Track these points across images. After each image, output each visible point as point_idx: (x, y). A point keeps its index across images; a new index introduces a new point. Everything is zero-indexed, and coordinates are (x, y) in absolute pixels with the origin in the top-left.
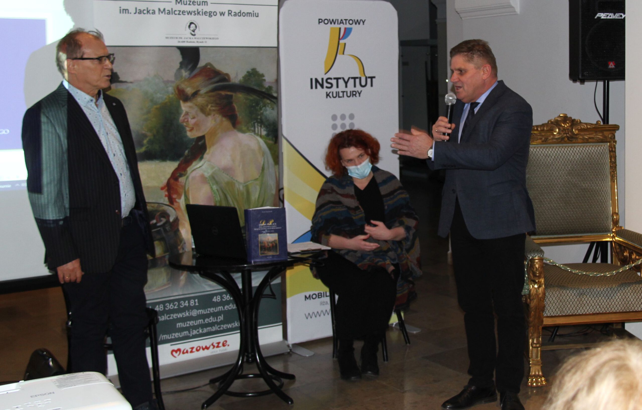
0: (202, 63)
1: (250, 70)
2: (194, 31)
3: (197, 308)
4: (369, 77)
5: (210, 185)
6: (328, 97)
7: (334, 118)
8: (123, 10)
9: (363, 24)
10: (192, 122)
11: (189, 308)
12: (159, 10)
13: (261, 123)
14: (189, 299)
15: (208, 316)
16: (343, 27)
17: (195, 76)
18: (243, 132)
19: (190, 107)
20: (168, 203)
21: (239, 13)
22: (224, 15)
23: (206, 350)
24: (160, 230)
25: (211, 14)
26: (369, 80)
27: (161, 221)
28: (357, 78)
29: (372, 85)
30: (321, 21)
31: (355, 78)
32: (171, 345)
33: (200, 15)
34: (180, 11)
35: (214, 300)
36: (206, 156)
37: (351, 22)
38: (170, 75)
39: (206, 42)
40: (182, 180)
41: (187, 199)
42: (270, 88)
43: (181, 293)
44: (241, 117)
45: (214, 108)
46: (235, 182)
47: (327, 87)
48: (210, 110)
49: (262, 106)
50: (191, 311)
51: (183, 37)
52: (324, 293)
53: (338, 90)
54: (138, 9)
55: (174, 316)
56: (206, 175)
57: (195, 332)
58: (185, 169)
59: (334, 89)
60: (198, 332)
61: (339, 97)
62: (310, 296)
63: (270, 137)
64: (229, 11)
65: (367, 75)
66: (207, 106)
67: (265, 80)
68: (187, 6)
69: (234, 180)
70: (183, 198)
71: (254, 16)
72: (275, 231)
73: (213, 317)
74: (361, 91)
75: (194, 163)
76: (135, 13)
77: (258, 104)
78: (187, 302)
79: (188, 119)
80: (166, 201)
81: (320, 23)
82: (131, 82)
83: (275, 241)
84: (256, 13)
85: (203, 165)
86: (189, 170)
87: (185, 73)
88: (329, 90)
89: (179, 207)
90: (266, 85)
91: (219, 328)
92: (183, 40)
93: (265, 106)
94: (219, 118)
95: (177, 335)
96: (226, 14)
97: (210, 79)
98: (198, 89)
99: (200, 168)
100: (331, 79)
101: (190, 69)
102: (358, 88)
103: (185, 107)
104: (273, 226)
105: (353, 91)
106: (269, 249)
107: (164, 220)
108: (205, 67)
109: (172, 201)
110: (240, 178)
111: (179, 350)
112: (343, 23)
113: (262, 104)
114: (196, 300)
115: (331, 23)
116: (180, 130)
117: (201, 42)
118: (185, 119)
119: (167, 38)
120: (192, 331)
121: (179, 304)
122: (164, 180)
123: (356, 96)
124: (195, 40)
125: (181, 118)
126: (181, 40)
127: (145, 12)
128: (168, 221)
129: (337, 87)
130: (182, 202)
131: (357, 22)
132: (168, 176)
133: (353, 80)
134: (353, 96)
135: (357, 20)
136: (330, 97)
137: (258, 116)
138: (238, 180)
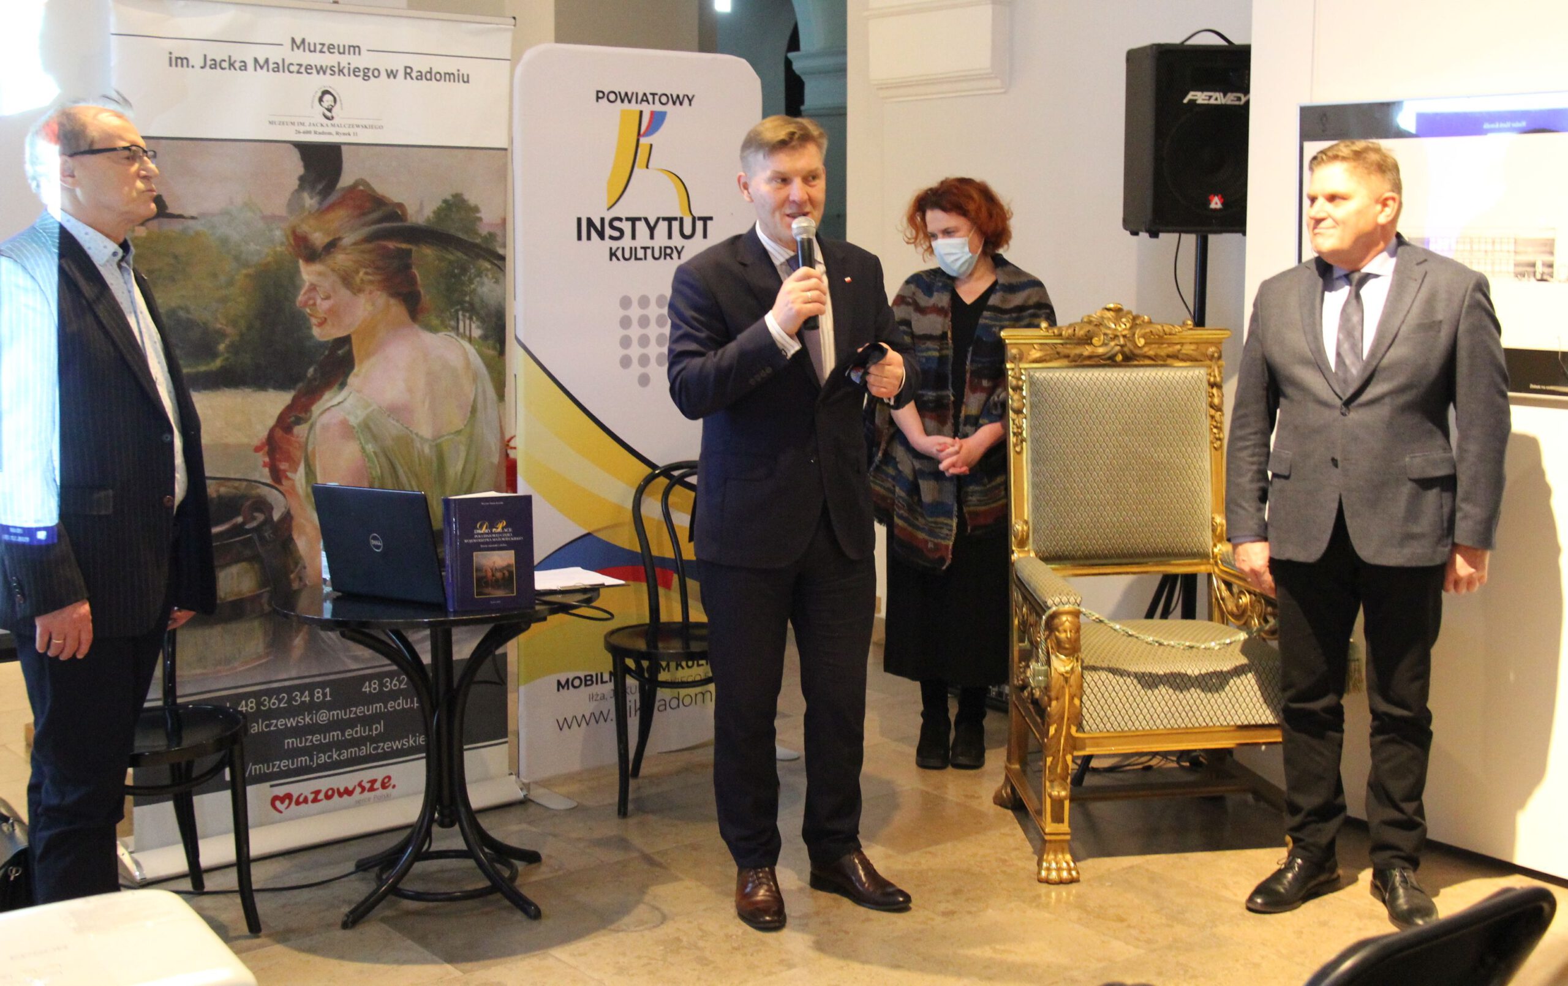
0: (346, 180)
1: (449, 198)
2: (330, 110)
3: (330, 706)
4: (700, 219)
5: (361, 443)
6: (614, 258)
7: (626, 302)
8: (177, 58)
9: (690, 105)
10: (323, 306)
11: (312, 707)
12: (256, 60)
13: (472, 310)
14: (311, 687)
15: (351, 723)
16: (647, 109)
17: (331, 208)
18: (433, 330)
19: (320, 274)
20: (269, 481)
21: (427, 72)
22: (395, 77)
23: (345, 796)
24: (250, 538)
25: (367, 74)
26: (699, 225)
27: (254, 518)
28: (675, 219)
29: (705, 236)
30: (601, 95)
31: (670, 220)
32: (272, 786)
33: (344, 75)
34: (300, 65)
35: (366, 689)
36: (352, 380)
37: (664, 99)
38: (278, 204)
39: (355, 134)
40: (300, 430)
41: (310, 472)
42: (492, 236)
43: (294, 674)
44: (428, 297)
45: (370, 277)
46: (414, 436)
47: (611, 238)
48: (362, 281)
49: (473, 275)
50: (316, 714)
51: (307, 121)
52: (597, 675)
53: (634, 244)
54: (208, 58)
55: (281, 723)
56: (353, 421)
57: (323, 758)
58: (307, 409)
59: (626, 242)
60: (330, 757)
61: (636, 259)
62: (567, 681)
63: (491, 342)
64: (406, 68)
65: (696, 215)
66: (357, 272)
67: (480, 219)
68: (318, 54)
69: (411, 431)
70: (302, 469)
71: (458, 81)
72: (509, 546)
73: (363, 726)
74: (683, 247)
75: (327, 396)
76: (202, 68)
77: (464, 270)
78: (307, 693)
79: (314, 299)
80: (264, 475)
81: (600, 100)
82: (193, 218)
83: (509, 566)
84: (463, 75)
85: (345, 400)
86: (316, 409)
87: (310, 201)
88: (615, 244)
89: (293, 487)
90: (484, 231)
91: (376, 749)
92: (308, 128)
93: (479, 274)
94: (381, 298)
95: (284, 764)
96: (401, 74)
97: (364, 214)
98: (337, 236)
99: (342, 405)
100: (620, 219)
101: (320, 193)
102: (677, 241)
103: (308, 273)
104: (505, 535)
105: (666, 248)
106: (497, 584)
107: (260, 517)
108: (353, 188)
109: (277, 476)
110: (425, 429)
111: (289, 796)
112: (647, 101)
113: (473, 271)
114: (328, 690)
115: (622, 101)
116: (298, 322)
117: (344, 134)
118: (310, 299)
119: (271, 123)
120: (317, 755)
121: (291, 699)
122: (261, 431)
123: (671, 258)
124: (333, 130)
125: (301, 298)
126: (302, 128)
127: (225, 65)
128: (269, 520)
129: (634, 237)
130: (299, 477)
131: (677, 100)
132: (271, 422)
133: (666, 223)
134: (665, 258)
135: (678, 97)
136: (618, 259)
137: (465, 295)
138: (420, 433)
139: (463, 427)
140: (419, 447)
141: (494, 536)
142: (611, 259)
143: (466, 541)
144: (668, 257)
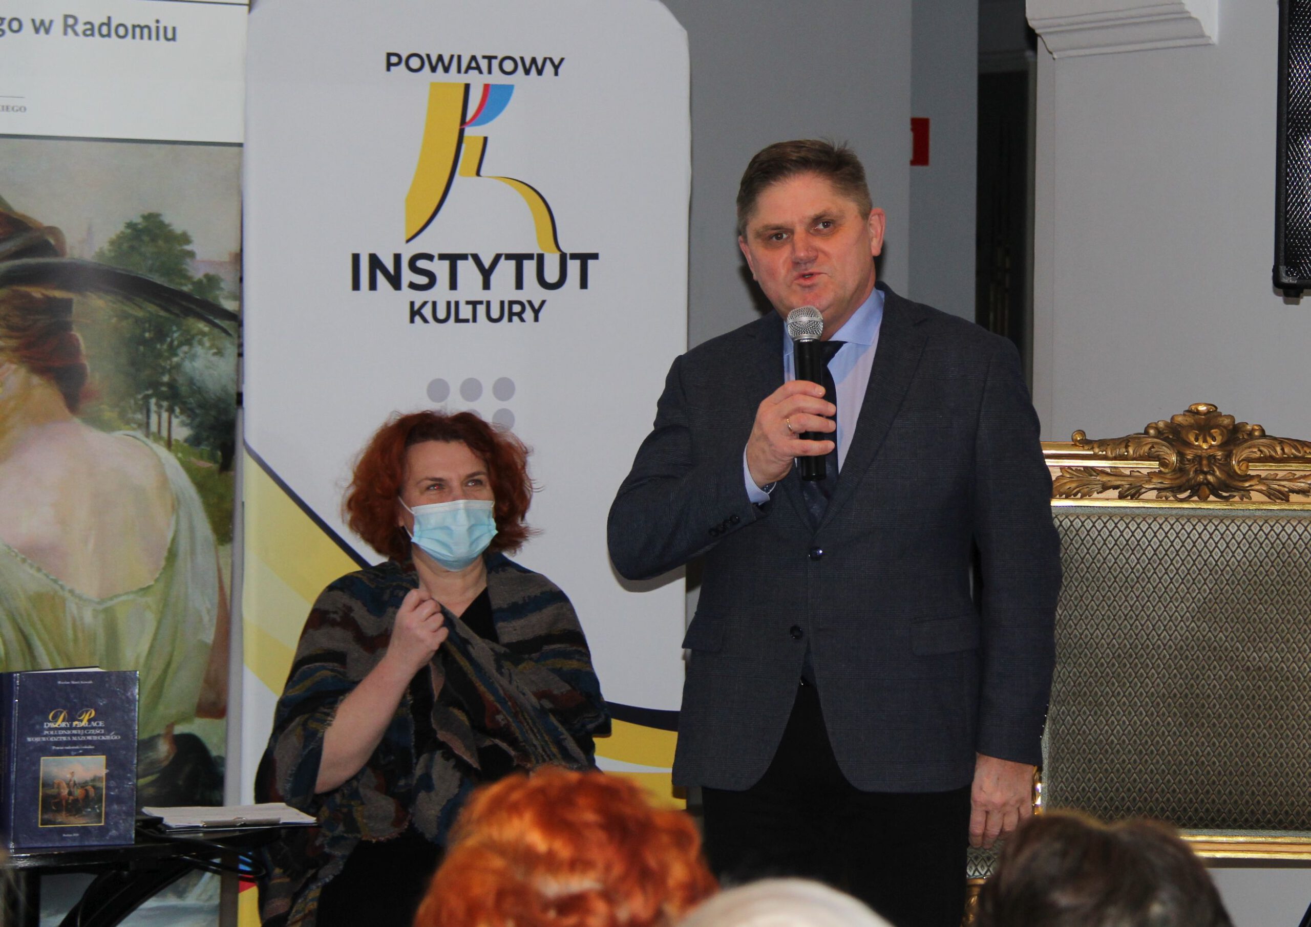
1: (138, 220)
4: (574, 256)
6: (417, 319)
7: (438, 391)
9: (556, 74)
13: (173, 397)
16: (477, 81)
18: (105, 426)
21: (103, 24)
22: (47, 31)
26: (574, 267)
28: (530, 257)
29: (584, 284)
30: (394, 60)
31: (519, 259)
37: (508, 66)
42: (212, 281)
47: (413, 286)
49: (176, 343)
53: (453, 296)
59: (441, 293)
61: (458, 320)
63: (205, 448)
64: (66, 17)
65: (568, 250)
67: (191, 254)
69: (62, 587)
71: (158, 38)
72: (99, 748)
77: (161, 334)
81: (392, 68)
83: (97, 779)
84: (165, 28)
88: (419, 297)
90: (197, 272)
93: (189, 342)
96: (58, 27)
100: (430, 257)
104: (93, 731)
105: (511, 303)
106: (74, 807)
110: (85, 583)
112: (478, 68)
113: (177, 335)
115: (434, 69)
123: (522, 320)
129: (453, 285)
131: (534, 67)
133: (512, 264)
134: (510, 320)
135: (534, 61)
136: (425, 321)
137: (163, 374)
138: (78, 591)
139: (152, 583)
140: (75, 611)
141: (75, 732)
142: (412, 321)
143: (29, 739)
144: (515, 318)
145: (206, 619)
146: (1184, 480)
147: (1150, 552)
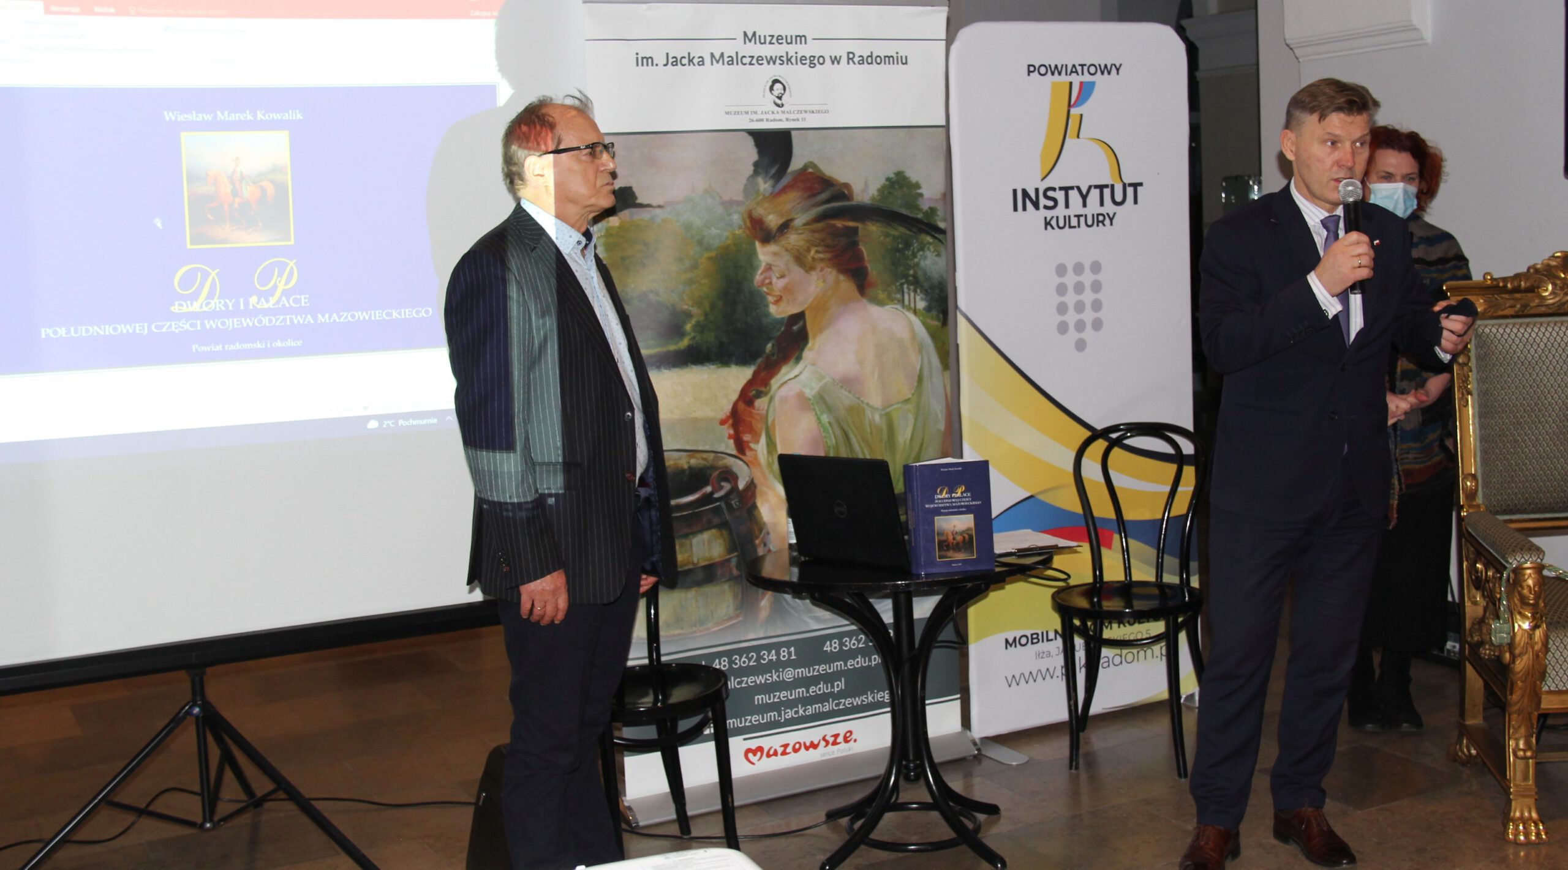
0: (796, 164)
1: (892, 176)
2: (780, 98)
3: (794, 664)
4: (1130, 185)
5: (816, 414)
6: (1049, 227)
7: (1061, 270)
8: (643, 58)
9: (1118, 73)
10: (779, 284)
11: (778, 665)
12: (712, 55)
13: (916, 283)
14: (777, 647)
15: (815, 680)
16: (1076, 79)
17: (783, 191)
18: (881, 303)
19: (775, 254)
20: (734, 452)
21: (868, 56)
22: (838, 63)
23: (811, 750)
24: (720, 506)
25: (813, 62)
26: (1130, 190)
27: (722, 488)
28: (1106, 186)
29: (1136, 202)
30: (1032, 69)
31: (1101, 188)
32: (745, 739)
33: (792, 64)
34: (752, 57)
35: (827, 648)
36: (807, 354)
37: (1092, 70)
38: (735, 190)
39: (804, 119)
40: (761, 403)
41: (771, 444)
42: (933, 211)
43: (762, 635)
44: (874, 273)
45: (821, 256)
46: (866, 406)
47: (1046, 207)
48: (814, 259)
49: (916, 250)
50: (783, 672)
51: (759, 110)
53: (1067, 212)
54: (670, 56)
55: (750, 680)
56: (809, 393)
57: (790, 714)
58: (766, 382)
59: (1060, 211)
60: (797, 712)
61: (1070, 227)
62: (1015, 639)
63: (934, 313)
65: (1127, 181)
66: (809, 250)
67: (921, 195)
68: (767, 45)
69: (862, 402)
70: (763, 440)
71: (898, 63)
72: (968, 510)
73: (826, 683)
74: (1115, 214)
75: (784, 369)
76: (665, 65)
77: (908, 245)
78: (773, 652)
79: (770, 278)
80: (730, 447)
81: (1031, 74)
82: (660, 207)
83: (969, 529)
84: (901, 57)
85: (801, 373)
86: (775, 383)
87: (764, 185)
88: (1049, 214)
89: (756, 457)
90: (925, 206)
91: (837, 705)
92: (761, 117)
93: (922, 249)
94: (831, 274)
95: (755, 719)
96: (844, 60)
97: (813, 195)
98: (790, 218)
99: (797, 378)
100: (1054, 189)
101: (773, 177)
102: (1109, 208)
103: (764, 254)
104: (964, 500)
105: (1098, 215)
106: (957, 547)
107: (727, 486)
108: (803, 172)
109: (741, 447)
110: (875, 399)
111: (760, 749)
112: (1076, 72)
113: (916, 245)
114: (792, 649)
115: (1053, 74)
116: (755, 302)
117: (794, 120)
118: (766, 278)
119: (727, 113)
120: (784, 710)
121: (759, 658)
122: (725, 406)
123: (1104, 225)
124: (783, 117)
125: (758, 278)
126: (755, 117)
127: (685, 61)
128: (734, 489)
129: (1067, 206)
130: (760, 448)
131: (1106, 70)
132: (734, 396)
133: (1098, 191)
134: (1098, 225)
135: (1106, 66)
136: (1053, 228)
137: (910, 269)
138: (871, 404)
139: (910, 396)
140: (870, 416)
141: (954, 500)
142: (1046, 229)
143: (927, 506)
144: (1100, 224)
145: (940, 416)
146: (1557, 299)
147: (1542, 345)
